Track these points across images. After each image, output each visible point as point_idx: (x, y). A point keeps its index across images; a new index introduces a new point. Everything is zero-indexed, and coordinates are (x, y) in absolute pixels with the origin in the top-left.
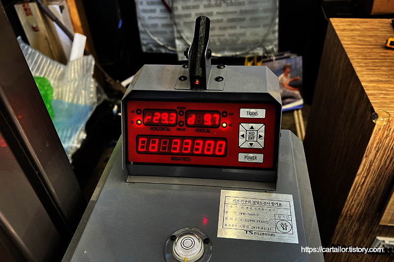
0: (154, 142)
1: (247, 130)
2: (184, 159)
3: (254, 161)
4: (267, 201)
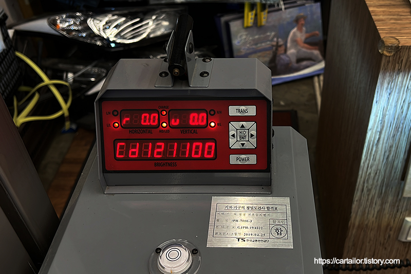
0: (134, 147)
2: (170, 165)
3: (247, 163)
4: (262, 206)
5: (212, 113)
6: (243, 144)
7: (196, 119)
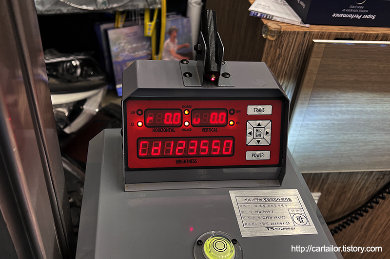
0: (157, 145)
1: (254, 128)
2: (190, 162)
3: (261, 159)
4: (277, 198)
5: (232, 112)
6: (258, 141)
7: (215, 118)
